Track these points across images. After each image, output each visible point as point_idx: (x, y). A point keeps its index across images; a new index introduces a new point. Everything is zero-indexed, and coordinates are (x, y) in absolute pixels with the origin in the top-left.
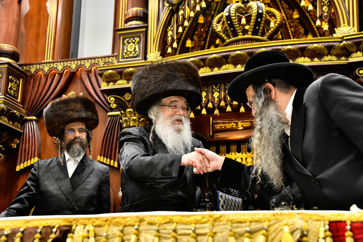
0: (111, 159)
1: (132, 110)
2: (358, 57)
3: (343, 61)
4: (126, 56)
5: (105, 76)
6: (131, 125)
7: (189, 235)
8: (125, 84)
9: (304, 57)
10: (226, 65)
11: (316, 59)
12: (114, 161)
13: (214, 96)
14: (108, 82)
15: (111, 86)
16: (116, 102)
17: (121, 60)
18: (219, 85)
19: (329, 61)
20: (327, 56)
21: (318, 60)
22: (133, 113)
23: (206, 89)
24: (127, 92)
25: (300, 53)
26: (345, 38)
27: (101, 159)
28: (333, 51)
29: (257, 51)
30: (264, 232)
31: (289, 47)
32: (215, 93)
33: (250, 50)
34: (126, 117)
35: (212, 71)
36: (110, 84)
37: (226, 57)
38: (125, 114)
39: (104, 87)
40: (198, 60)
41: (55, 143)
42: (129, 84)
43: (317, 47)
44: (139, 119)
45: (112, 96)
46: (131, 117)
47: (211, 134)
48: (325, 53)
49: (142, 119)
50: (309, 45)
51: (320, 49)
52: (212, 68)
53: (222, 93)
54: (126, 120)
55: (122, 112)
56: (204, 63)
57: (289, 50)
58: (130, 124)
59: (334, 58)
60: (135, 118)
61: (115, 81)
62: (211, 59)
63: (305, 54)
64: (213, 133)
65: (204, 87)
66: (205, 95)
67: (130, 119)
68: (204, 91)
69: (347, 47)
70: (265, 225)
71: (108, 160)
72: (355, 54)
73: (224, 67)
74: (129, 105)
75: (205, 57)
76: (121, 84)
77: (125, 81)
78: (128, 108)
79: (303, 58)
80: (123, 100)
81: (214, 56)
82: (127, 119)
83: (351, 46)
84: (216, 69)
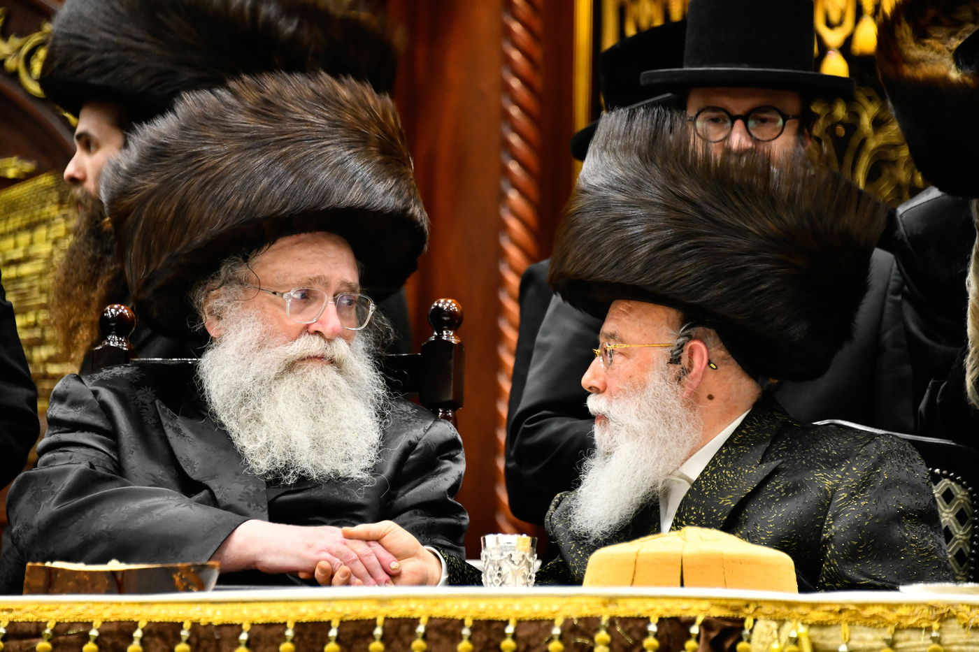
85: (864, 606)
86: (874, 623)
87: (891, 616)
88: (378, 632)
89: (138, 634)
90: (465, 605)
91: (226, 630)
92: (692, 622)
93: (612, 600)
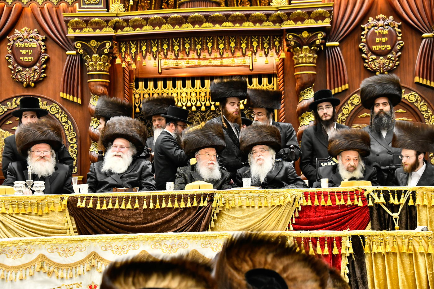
0: (73, 96)
1: (98, 56)
2: (288, 25)
3: (277, 27)
4: (87, 2)
5: (71, 23)
6: (98, 69)
7: (258, 197)
8: (91, 32)
9: (249, 21)
10: (185, 24)
11: (258, 24)
12: (77, 98)
13: (174, 49)
14: (74, 29)
15: (78, 33)
16: (83, 48)
17: (82, 6)
18: (179, 39)
19: (267, 26)
20: (266, 22)
21: (259, 25)
22: (99, 58)
23: (167, 42)
24: (93, 39)
25: (246, 18)
26: (279, 8)
27: (64, 95)
28: (270, 18)
29: (212, 14)
30: (284, 195)
31: (238, 13)
32: (175, 47)
33: (206, 13)
34: (92, 61)
35: (173, 28)
36: (76, 31)
37: (186, 18)
38: (91, 58)
39: (70, 33)
40: (161, 17)
41: (14, 78)
42: (95, 33)
43: (259, 14)
44: (104, 63)
45: (79, 42)
46: (97, 62)
47: (160, 71)
48: (264, 19)
49: (106, 64)
50: (252, 12)
51: (261, 16)
52: (173, 25)
53: (182, 47)
54: (92, 64)
55: (88, 56)
56: (167, 20)
57: (238, 16)
58: (96, 68)
59: (271, 24)
60: (101, 63)
61: (81, 29)
62: (172, 18)
63: (249, 19)
64: (161, 70)
65: (165, 40)
66: (167, 47)
67: (96, 64)
68: (165, 43)
69: (280, 16)
70: (284, 193)
71: (71, 96)
72: (286, 22)
73: (184, 25)
74: (95, 51)
75: (168, 15)
76: (88, 32)
77: (91, 30)
78: (94, 54)
79: (248, 23)
80: (89, 46)
81: (176, 15)
82: (94, 64)
83: (284, 16)
84: (177, 27)
85: (230, 191)
86: (231, 193)
87: (233, 192)
88: (164, 197)
89: (130, 197)
90: (176, 193)
91: (143, 197)
92: (207, 194)
93: (196, 191)
